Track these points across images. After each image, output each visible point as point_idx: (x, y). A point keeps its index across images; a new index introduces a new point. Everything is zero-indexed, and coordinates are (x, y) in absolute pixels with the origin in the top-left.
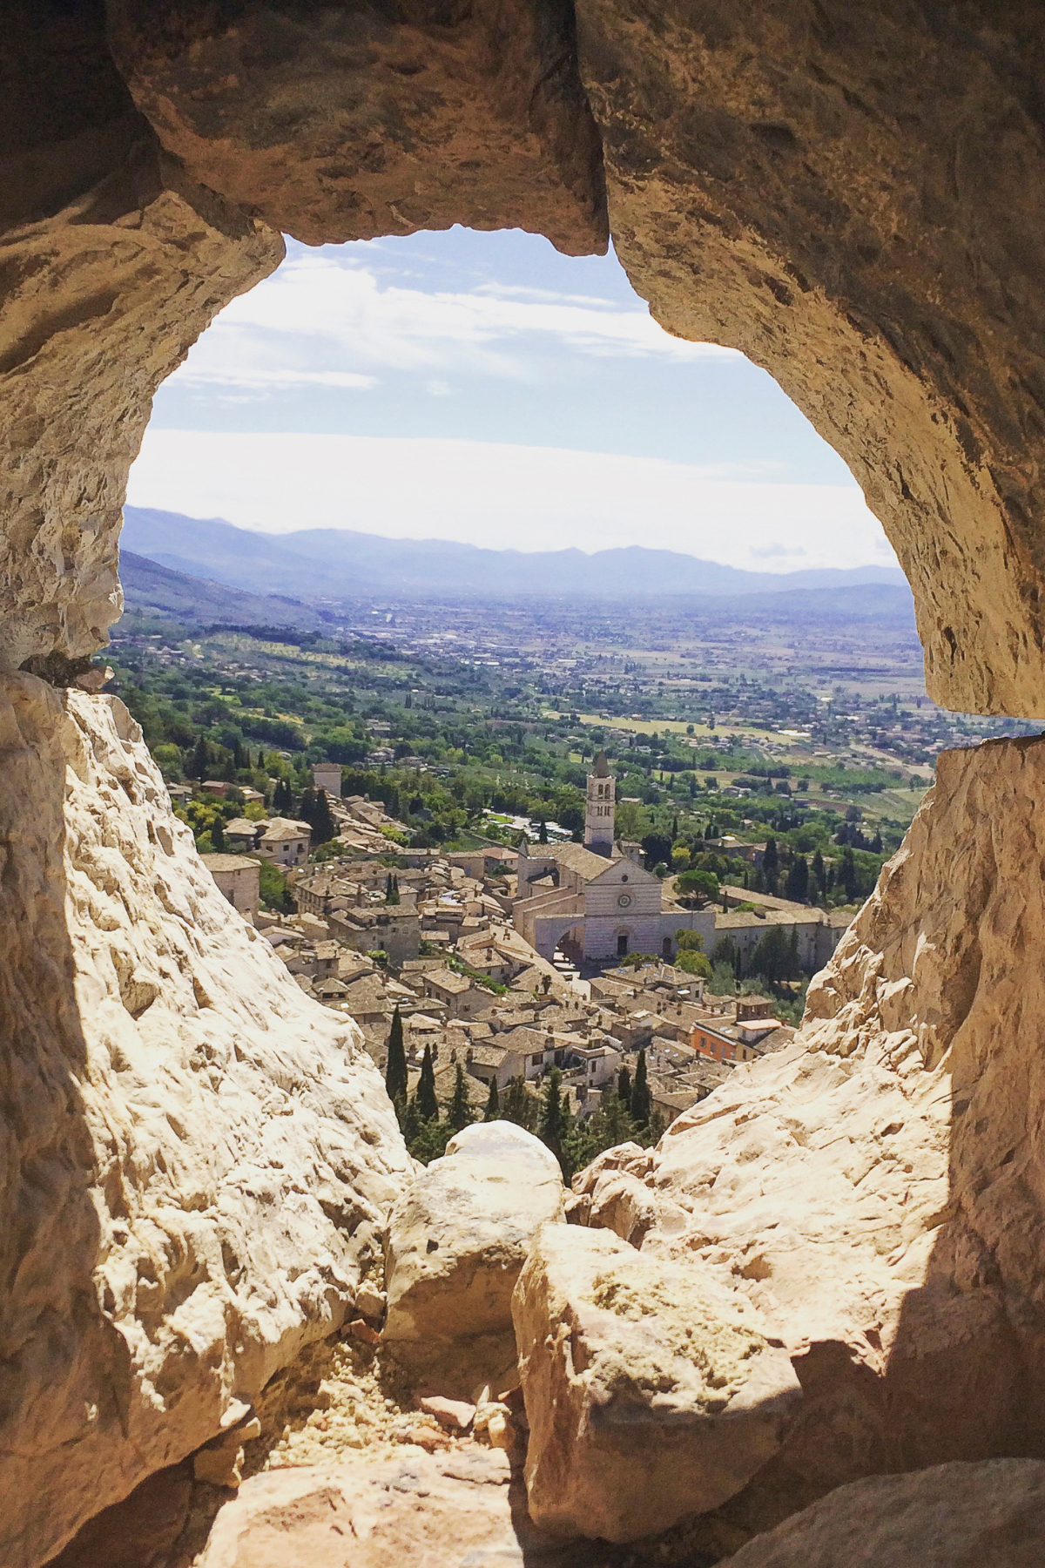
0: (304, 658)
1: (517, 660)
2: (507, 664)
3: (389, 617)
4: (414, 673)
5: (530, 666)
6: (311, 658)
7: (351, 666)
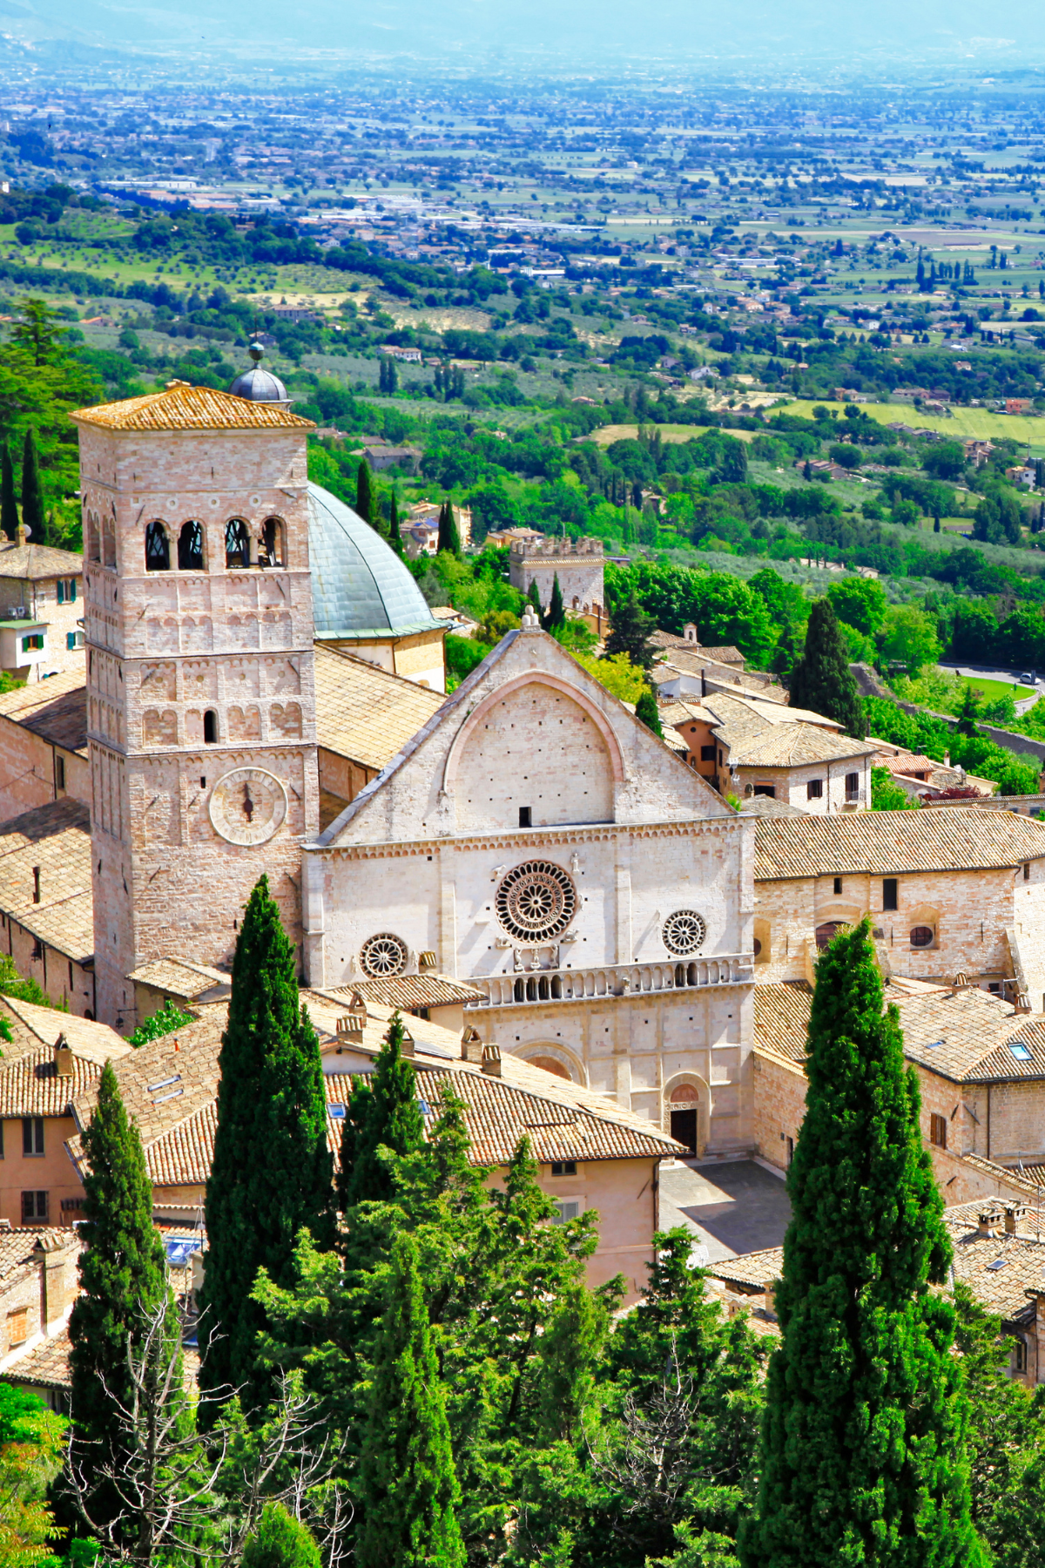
0: (32, 261)
1: (614, 261)
2: (587, 273)
3: (212, 147)
4: (360, 299)
5: (652, 276)
6: (53, 263)
7: (177, 283)
